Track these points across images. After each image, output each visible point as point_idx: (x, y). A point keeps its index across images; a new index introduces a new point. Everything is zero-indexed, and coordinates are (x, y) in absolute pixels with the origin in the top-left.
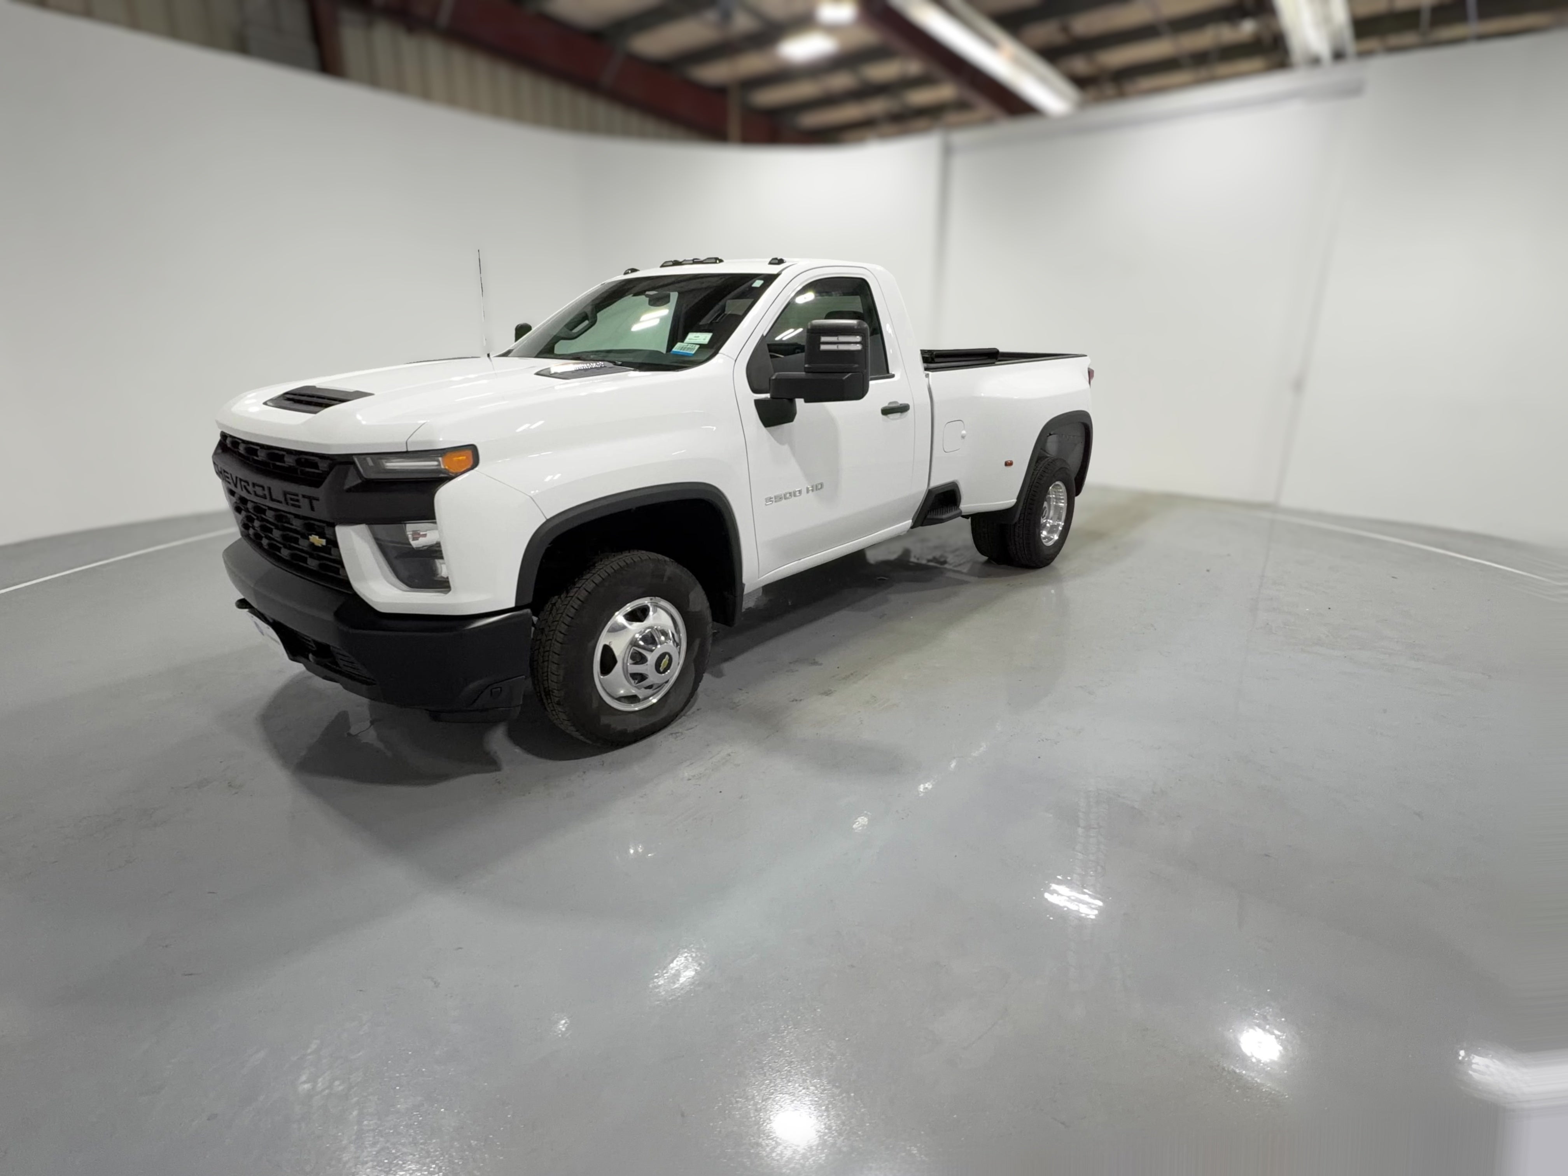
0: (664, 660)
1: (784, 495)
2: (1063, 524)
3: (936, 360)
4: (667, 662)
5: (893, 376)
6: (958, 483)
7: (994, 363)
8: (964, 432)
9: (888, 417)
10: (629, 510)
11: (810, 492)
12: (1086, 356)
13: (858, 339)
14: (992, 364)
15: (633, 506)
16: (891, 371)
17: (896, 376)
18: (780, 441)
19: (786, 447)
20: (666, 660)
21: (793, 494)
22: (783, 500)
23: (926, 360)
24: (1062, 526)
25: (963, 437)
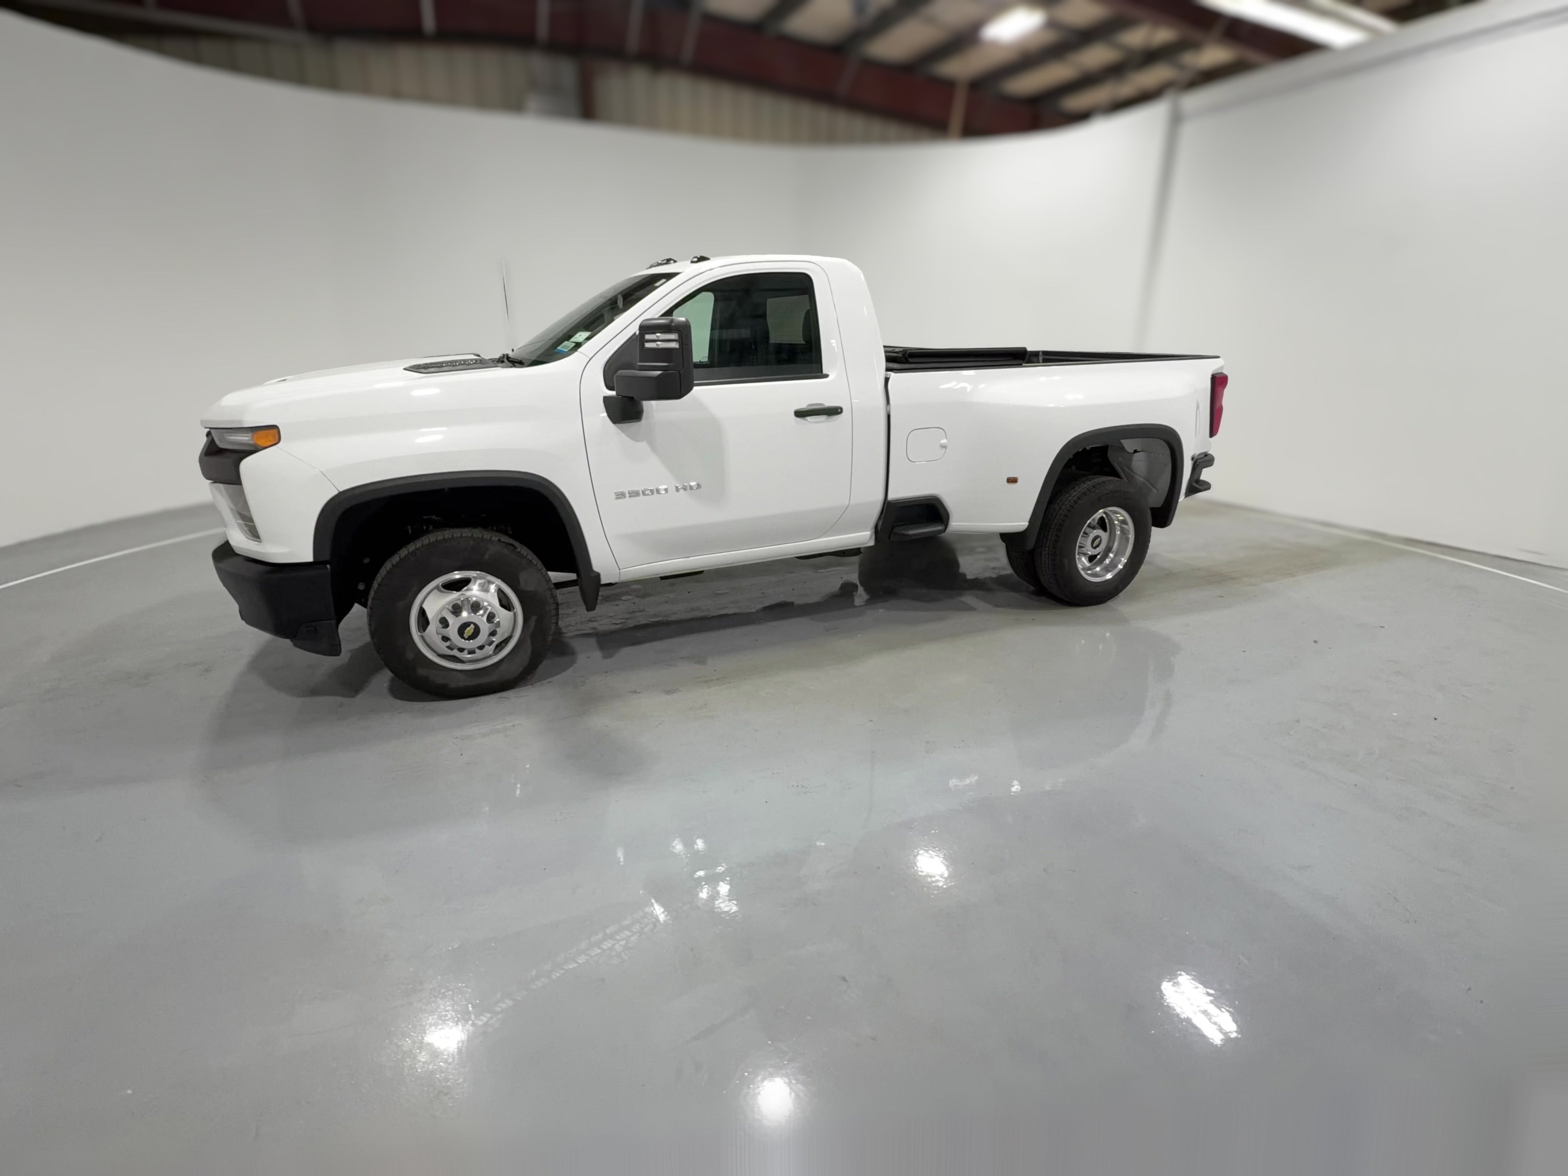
0: (468, 629)
1: (642, 491)
2: (1126, 561)
3: (910, 360)
4: (472, 631)
5: (826, 376)
6: (940, 497)
7: (1021, 364)
8: (944, 441)
9: (806, 420)
10: (442, 490)
11: (682, 491)
12: (1218, 357)
13: (673, 336)
14: (1019, 365)
15: (446, 486)
16: (825, 371)
17: (830, 376)
18: (635, 438)
19: (644, 444)
20: (471, 629)
21: (655, 491)
22: (641, 496)
23: (889, 359)
24: (1123, 564)
25: (944, 447)
